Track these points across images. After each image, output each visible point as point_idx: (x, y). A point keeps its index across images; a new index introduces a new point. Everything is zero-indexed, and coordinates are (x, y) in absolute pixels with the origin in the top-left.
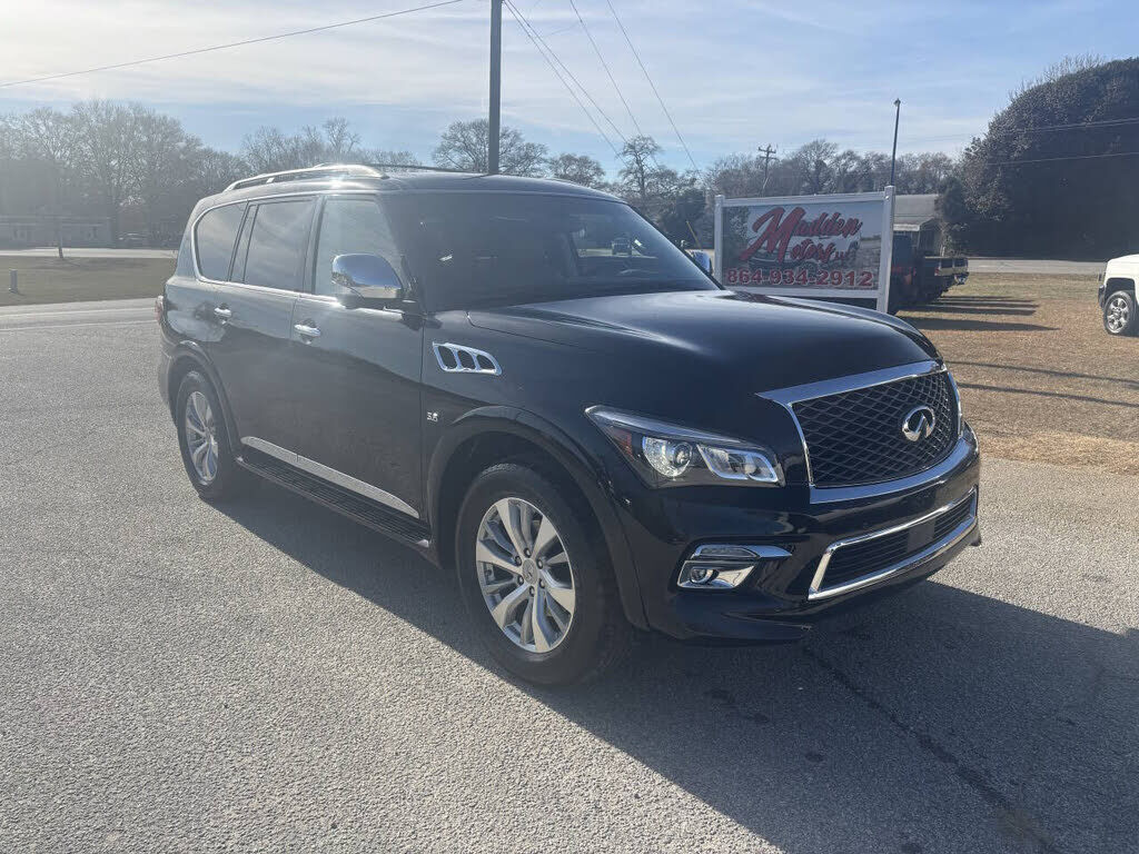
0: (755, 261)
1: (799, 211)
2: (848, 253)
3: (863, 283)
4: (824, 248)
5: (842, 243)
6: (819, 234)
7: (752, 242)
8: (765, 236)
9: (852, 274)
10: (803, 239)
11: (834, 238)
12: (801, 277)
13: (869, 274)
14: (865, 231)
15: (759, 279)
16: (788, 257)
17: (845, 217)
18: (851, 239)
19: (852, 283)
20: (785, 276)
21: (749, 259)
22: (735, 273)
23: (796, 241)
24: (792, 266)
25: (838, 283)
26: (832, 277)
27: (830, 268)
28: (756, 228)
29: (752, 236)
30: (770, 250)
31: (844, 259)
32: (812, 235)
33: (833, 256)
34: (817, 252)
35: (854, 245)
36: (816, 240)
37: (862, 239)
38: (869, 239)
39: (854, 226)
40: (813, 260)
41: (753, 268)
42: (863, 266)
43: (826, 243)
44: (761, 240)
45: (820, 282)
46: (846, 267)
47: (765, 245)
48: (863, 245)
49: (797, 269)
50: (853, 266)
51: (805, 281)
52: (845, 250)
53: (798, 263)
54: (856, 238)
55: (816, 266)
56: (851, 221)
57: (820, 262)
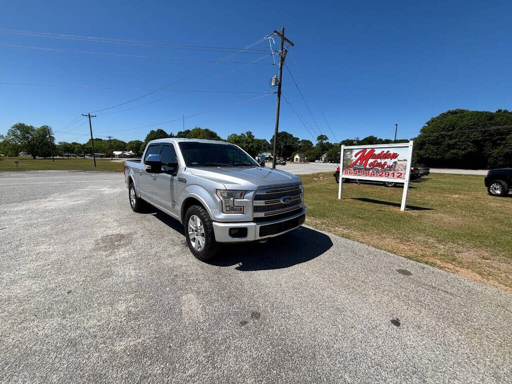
0: (355, 167)
1: (373, 151)
2: (392, 166)
3: (398, 177)
4: (382, 163)
5: (390, 162)
6: (380, 158)
7: (354, 161)
8: (359, 159)
9: (394, 174)
10: (374, 160)
11: (387, 160)
13: (401, 174)
14: (399, 158)
15: (356, 174)
16: (368, 167)
17: (392, 152)
18: (394, 160)
19: (393, 176)
20: (366, 173)
21: (353, 167)
22: (348, 171)
24: (369, 169)
27: (385, 171)
29: (354, 159)
30: (361, 163)
31: (390, 167)
33: (386, 167)
34: (379, 165)
35: (395, 163)
36: (379, 161)
37: (399, 160)
38: (401, 161)
39: (395, 156)
40: (377, 167)
41: (354, 170)
42: (398, 170)
43: (383, 161)
44: (357, 161)
45: (380, 176)
46: (391, 170)
47: (359, 162)
48: (398, 163)
49: (371, 170)
50: (394, 170)
51: (374, 175)
52: (391, 164)
53: (372, 169)
54: (396, 160)
55: (379, 170)
56: (394, 154)
57: (380, 168)
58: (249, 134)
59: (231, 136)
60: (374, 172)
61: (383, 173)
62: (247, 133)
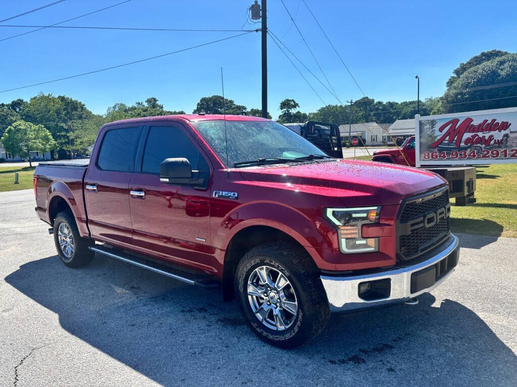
0: (440, 147)
1: (469, 120)
2: (502, 140)
3: (512, 156)
4: (487, 138)
5: (498, 135)
6: (482, 131)
7: (439, 138)
8: (448, 134)
9: (505, 151)
10: (473, 134)
11: (492, 133)
12: (472, 154)
14: (512, 128)
15: (444, 157)
16: (462, 144)
17: (499, 121)
18: (503, 132)
19: (506, 156)
20: (461, 155)
21: (437, 146)
22: (429, 154)
23: (467, 135)
24: (465, 149)
25: (497, 156)
26: (492, 153)
27: (491, 148)
28: (441, 130)
29: (439, 135)
30: (451, 141)
31: (500, 143)
32: (478, 132)
33: (492, 142)
34: (481, 140)
35: (506, 135)
36: (481, 134)
37: (511, 132)
39: (505, 126)
40: (479, 145)
41: (440, 151)
42: (512, 146)
43: (487, 135)
44: (445, 136)
45: (484, 156)
46: (501, 147)
47: (447, 138)
48: (511, 135)
49: (469, 150)
50: (506, 146)
51: (474, 156)
52: (500, 138)
53: (470, 147)
54: (507, 132)
55: (481, 148)
56: (503, 123)
57: (484, 145)
58: (153, 102)
59: (114, 107)
60: (474, 152)
61: (488, 153)
62: (148, 101)
